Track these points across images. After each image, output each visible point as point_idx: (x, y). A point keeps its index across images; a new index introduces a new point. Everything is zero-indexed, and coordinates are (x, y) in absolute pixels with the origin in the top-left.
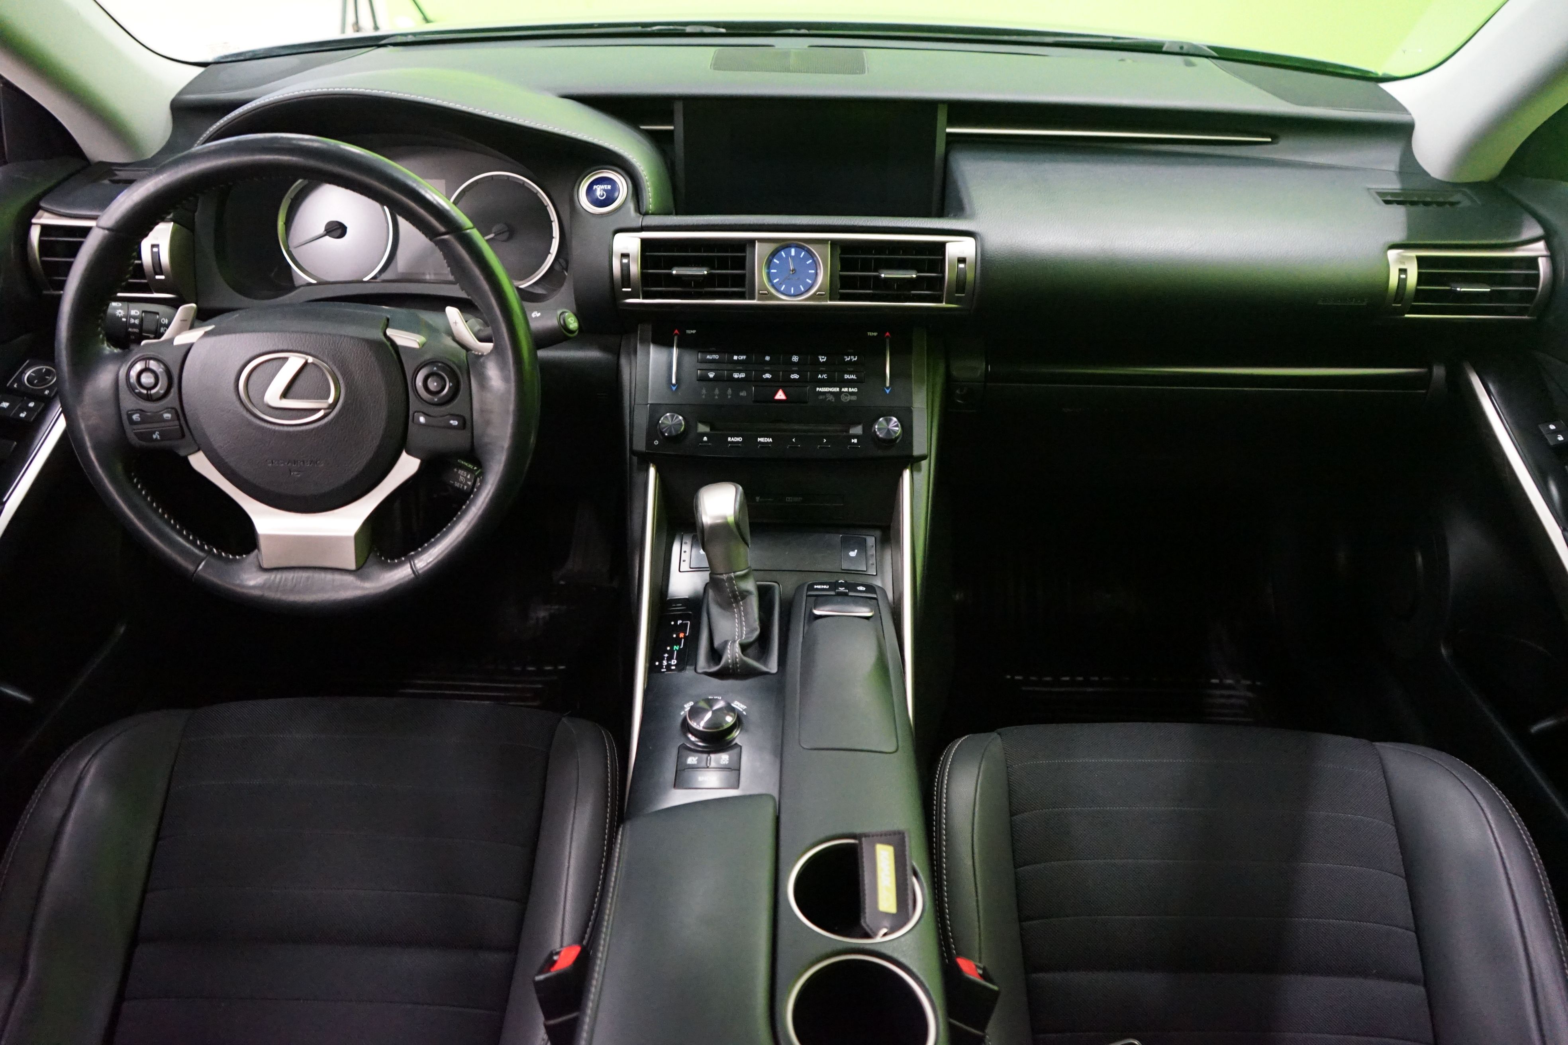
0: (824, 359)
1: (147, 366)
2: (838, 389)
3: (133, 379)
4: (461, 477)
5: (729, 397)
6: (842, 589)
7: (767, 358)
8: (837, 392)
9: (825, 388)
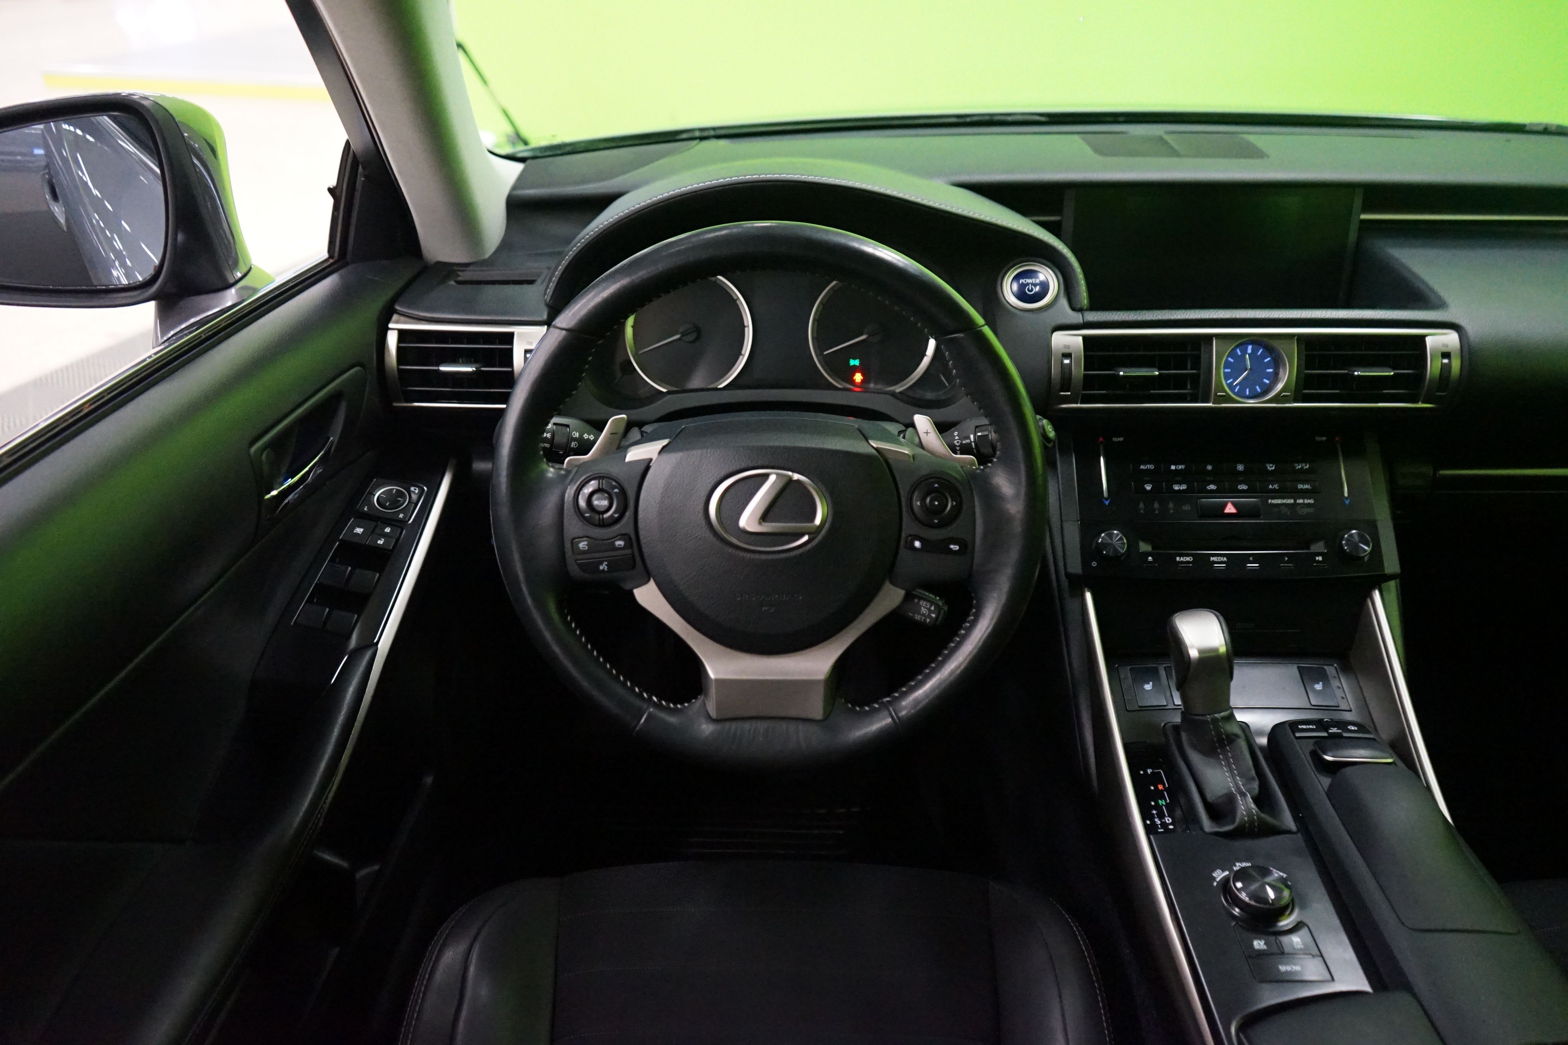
0: (1272, 467)
1: (601, 486)
2: (1292, 501)
3: (582, 503)
4: (922, 608)
5: (1171, 511)
6: (1334, 730)
7: (1209, 468)
8: (1292, 504)
9: (1277, 500)
